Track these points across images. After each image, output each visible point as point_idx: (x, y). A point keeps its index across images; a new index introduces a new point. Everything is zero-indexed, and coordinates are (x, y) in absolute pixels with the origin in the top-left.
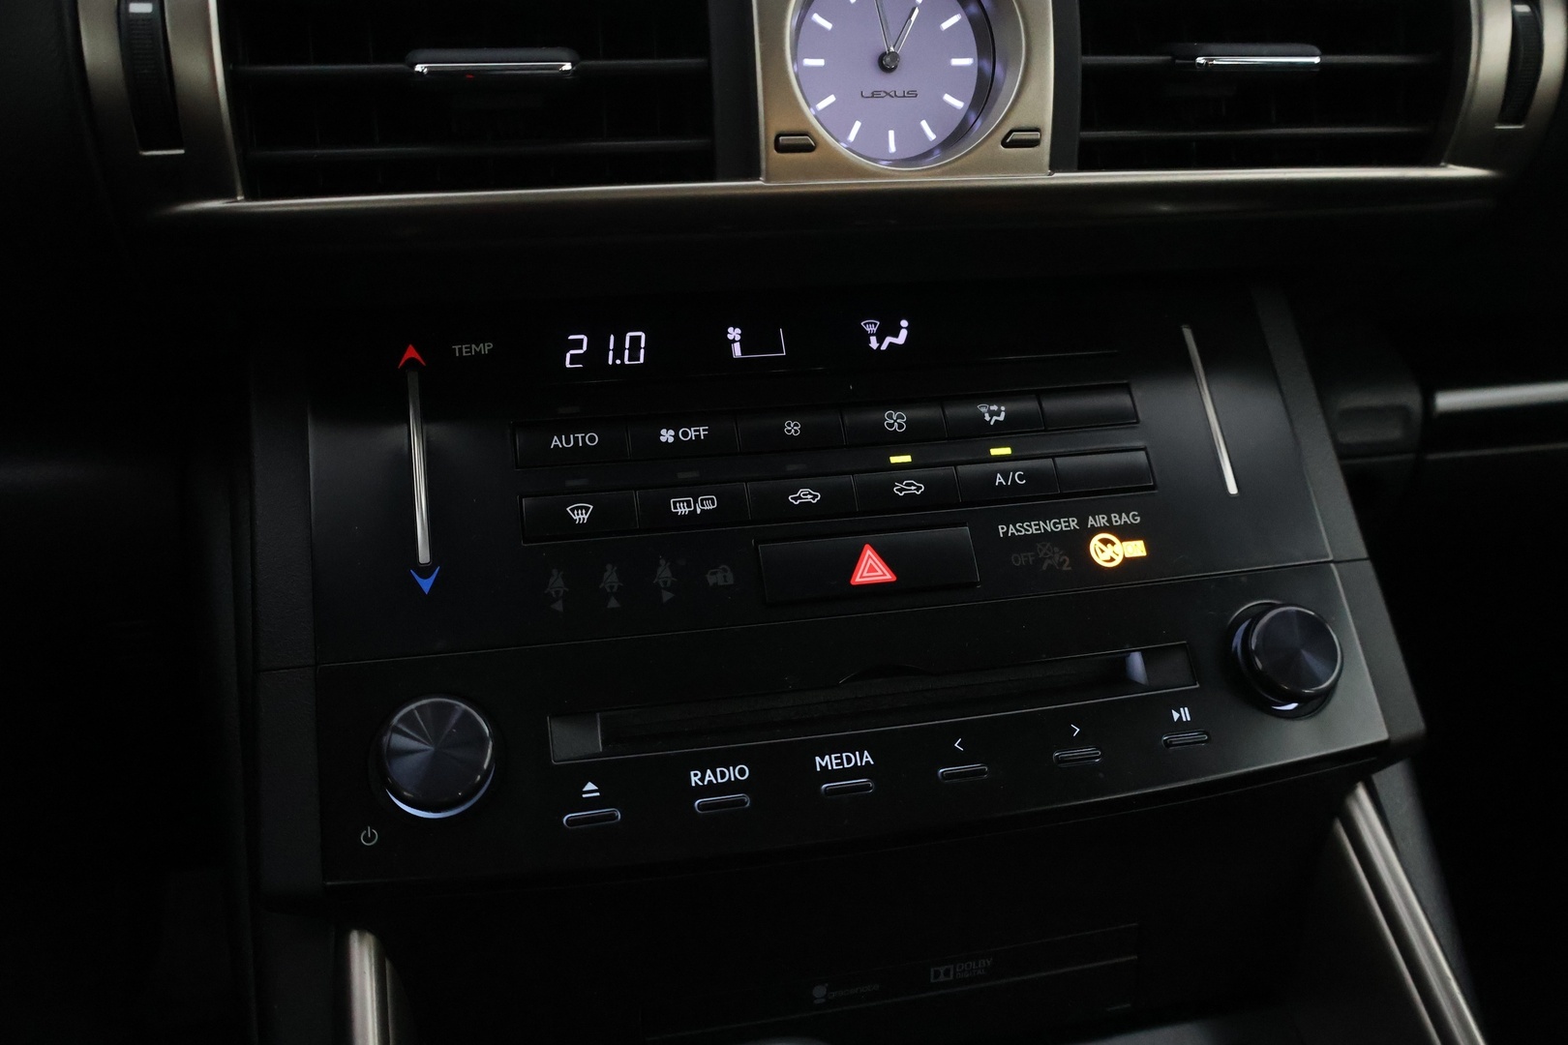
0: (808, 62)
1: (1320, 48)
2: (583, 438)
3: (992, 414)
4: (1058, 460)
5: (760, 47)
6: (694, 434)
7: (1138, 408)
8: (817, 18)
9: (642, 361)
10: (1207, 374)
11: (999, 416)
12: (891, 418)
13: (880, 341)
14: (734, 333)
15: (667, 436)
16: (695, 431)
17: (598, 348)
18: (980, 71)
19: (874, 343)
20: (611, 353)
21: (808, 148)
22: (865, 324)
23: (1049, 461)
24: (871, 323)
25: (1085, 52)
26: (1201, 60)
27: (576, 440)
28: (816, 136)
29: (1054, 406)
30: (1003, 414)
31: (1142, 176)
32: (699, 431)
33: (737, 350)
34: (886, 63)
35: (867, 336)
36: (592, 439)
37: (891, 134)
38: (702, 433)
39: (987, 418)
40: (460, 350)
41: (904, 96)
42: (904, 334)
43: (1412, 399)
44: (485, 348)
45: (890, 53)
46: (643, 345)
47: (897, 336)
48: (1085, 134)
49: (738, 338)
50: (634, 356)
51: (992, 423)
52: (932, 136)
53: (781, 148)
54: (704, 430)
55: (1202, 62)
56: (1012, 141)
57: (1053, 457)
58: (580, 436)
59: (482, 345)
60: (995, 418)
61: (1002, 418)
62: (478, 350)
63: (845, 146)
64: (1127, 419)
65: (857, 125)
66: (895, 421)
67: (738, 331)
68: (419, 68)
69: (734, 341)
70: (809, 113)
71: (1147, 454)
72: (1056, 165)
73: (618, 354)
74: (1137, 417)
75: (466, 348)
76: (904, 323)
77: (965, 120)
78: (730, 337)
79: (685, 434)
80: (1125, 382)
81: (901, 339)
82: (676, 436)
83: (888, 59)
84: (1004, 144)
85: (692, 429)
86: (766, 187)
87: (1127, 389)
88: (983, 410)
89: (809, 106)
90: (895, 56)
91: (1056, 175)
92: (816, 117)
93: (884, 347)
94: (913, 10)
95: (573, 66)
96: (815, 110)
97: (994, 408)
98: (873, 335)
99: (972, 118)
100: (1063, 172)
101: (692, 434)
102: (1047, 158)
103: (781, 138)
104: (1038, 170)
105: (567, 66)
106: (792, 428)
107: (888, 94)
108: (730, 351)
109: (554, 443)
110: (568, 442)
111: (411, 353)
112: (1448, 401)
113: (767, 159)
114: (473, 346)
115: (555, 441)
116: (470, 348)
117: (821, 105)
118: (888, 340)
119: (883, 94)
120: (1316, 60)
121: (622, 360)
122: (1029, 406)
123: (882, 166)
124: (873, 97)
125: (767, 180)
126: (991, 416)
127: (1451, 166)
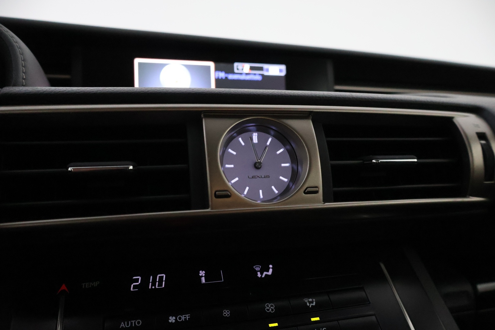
0: (227, 166)
1: (416, 156)
2: (135, 323)
3: (310, 303)
4: (340, 322)
5: (208, 159)
6: (184, 318)
7: (369, 298)
8: (230, 150)
9: (163, 286)
10: (393, 281)
11: (313, 303)
12: (268, 307)
13: (262, 274)
14: (202, 273)
15: (172, 319)
16: (184, 317)
17: (145, 281)
18: (293, 168)
19: (259, 275)
20: (150, 284)
21: (228, 196)
22: (255, 267)
23: (336, 323)
24: (258, 267)
25: (331, 160)
26: (374, 161)
27: (132, 323)
28: (231, 192)
29: (335, 297)
30: (314, 303)
31: (359, 203)
32: (186, 316)
33: (203, 280)
34: (257, 166)
35: (256, 272)
36: (139, 323)
37: (261, 191)
38: (187, 317)
39: (308, 304)
40: (85, 285)
41: (265, 177)
42: (271, 270)
43: (468, 288)
44: (96, 284)
45: (258, 162)
46: (164, 280)
47: (268, 271)
48: (335, 189)
49: (204, 275)
50: (160, 285)
51: (310, 307)
52: (276, 192)
53: (217, 196)
54: (188, 316)
55: (375, 161)
56: (307, 191)
57: (337, 320)
58: (133, 321)
59: (95, 283)
60: (311, 304)
61: (314, 304)
62: (93, 285)
63: (244, 196)
64: (365, 302)
65: (247, 188)
66: (270, 308)
67: (204, 272)
68: (70, 169)
69: (202, 276)
70: (229, 184)
71: (376, 317)
72: (325, 200)
73: (154, 284)
74: (369, 301)
75: (88, 284)
76: (271, 266)
77: (288, 185)
78: (200, 275)
79: (180, 318)
80: (361, 286)
81: (270, 272)
82: (176, 320)
83: (258, 164)
84: (305, 193)
85: (183, 316)
86: (212, 212)
87: (362, 289)
88: (306, 301)
89: (229, 182)
90: (260, 163)
91: (326, 204)
92: (232, 186)
93: (263, 276)
94: (266, 147)
95: (133, 167)
96: (231, 183)
97: (310, 300)
98: (258, 271)
99: (291, 185)
100: (328, 203)
101: (183, 318)
102: (321, 198)
103: (217, 193)
104: (318, 202)
105: (131, 167)
106: (226, 313)
107: (259, 177)
108: (200, 280)
109: (121, 326)
110: (128, 325)
111: (64, 287)
112: (482, 287)
113: (212, 202)
114: (91, 283)
115: (122, 325)
116: (89, 284)
117: (233, 181)
118: (265, 273)
119: (256, 177)
120: (416, 160)
121: (155, 286)
122: (324, 298)
123: (259, 202)
124: (253, 178)
125: (212, 209)
126: (310, 304)
127: (471, 197)
